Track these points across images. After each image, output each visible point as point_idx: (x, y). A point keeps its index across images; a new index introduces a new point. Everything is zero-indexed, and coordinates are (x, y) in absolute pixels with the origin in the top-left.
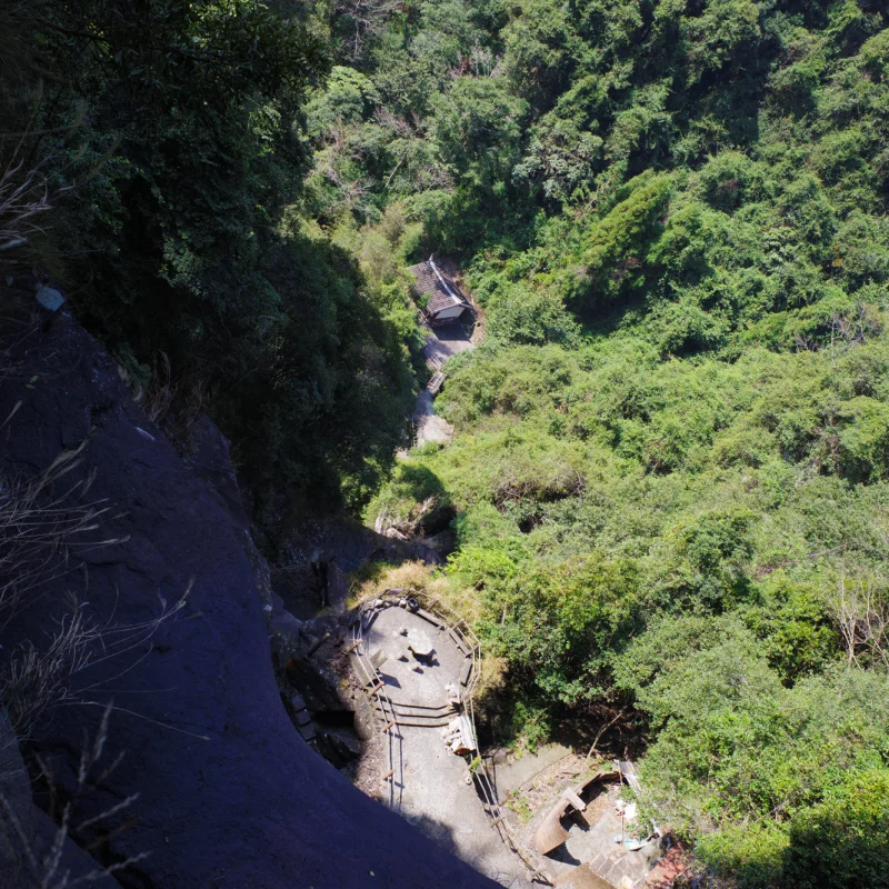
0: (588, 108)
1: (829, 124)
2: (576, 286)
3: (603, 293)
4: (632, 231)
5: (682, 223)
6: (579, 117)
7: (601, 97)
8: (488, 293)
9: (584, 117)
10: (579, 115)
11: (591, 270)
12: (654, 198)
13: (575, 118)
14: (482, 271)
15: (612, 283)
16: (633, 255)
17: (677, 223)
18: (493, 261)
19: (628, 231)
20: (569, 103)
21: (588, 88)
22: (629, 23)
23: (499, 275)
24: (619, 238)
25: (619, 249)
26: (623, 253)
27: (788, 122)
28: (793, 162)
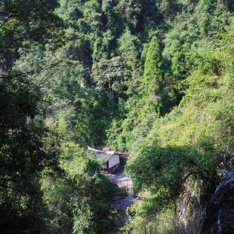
0: (105, 50)
1: (193, 5)
2: (156, 104)
3: (170, 101)
4: (159, 66)
5: (175, 51)
6: (104, 55)
7: (107, 43)
8: (124, 144)
9: (106, 54)
10: (103, 54)
11: (157, 93)
12: (156, 47)
13: (103, 56)
14: (115, 139)
15: (170, 94)
16: (168, 76)
17: (174, 53)
18: (116, 131)
19: (157, 67)
20: (97, 54)
21: (99, 43)
22: (97, 18)
23: (123, 133)
24: (156, 72)
25: (160, 77)
26: (163, 78)
27: (178, 16)
28: (193, 23)
